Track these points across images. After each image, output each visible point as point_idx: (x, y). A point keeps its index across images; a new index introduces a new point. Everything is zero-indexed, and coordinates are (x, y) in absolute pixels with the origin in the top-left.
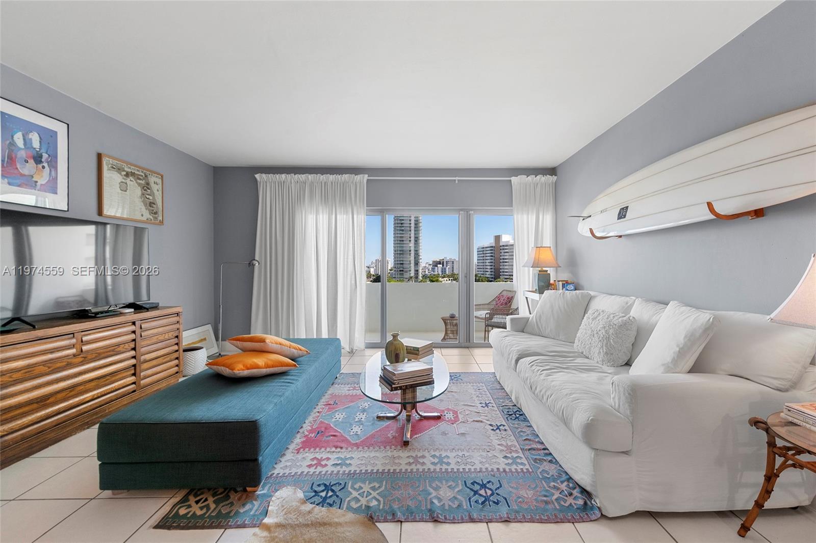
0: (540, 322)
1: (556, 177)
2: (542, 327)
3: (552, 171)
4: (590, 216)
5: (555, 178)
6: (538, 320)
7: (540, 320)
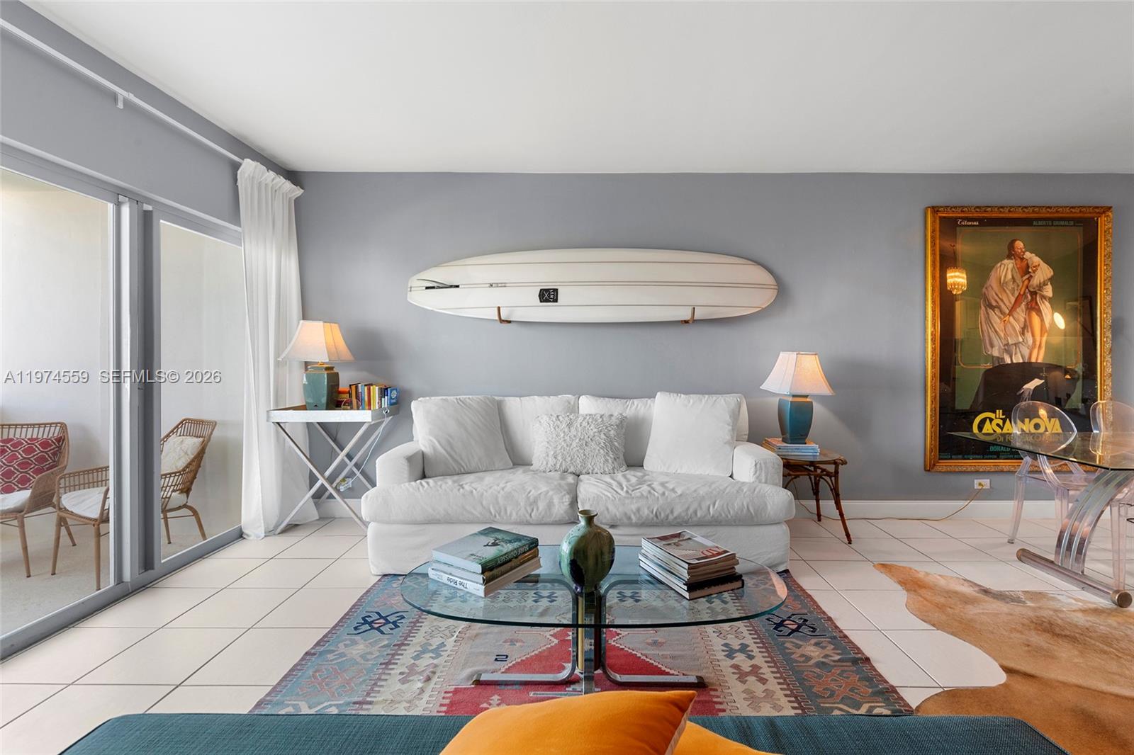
0: (456, 453)
1: (303, 191)
2: (461, 459)
3: (293, 176)
4: (458, 286)
5: (298, 192)
6: (449, 449)
7: (452, 448)
